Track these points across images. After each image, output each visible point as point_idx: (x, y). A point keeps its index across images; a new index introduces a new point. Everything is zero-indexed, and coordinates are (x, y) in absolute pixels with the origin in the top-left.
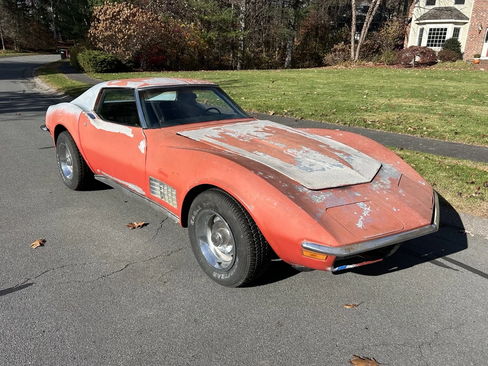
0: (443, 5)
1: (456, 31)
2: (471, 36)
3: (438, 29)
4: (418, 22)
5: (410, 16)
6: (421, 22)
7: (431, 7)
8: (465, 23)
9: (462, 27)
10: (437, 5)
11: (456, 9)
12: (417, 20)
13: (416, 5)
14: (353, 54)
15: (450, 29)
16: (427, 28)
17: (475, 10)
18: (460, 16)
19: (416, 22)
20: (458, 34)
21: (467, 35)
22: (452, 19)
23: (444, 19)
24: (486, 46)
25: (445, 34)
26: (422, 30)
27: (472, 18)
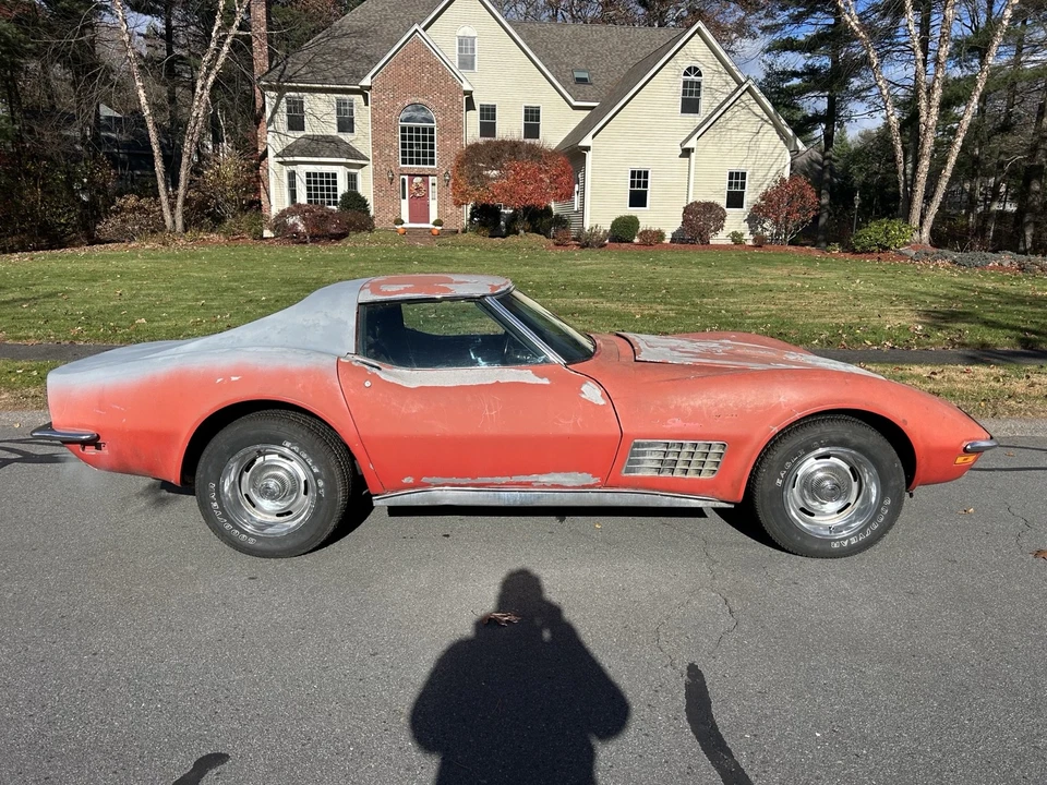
0: (318, 132)
1: (352, 179)
2: (378, 188)
3: (321, 175)
4: (280, 159)
5: (261, 149)
6: (287, 159)
7: (300, 134)
8: (363, 166)
9: (359, 172)
10: (308, 131)
11: (341, 141)
12: (278, 155)
13: (271, 128)
14: (168, 217)
15: (342, 174)
16: (301, 171)
17: (376, 145)
18: (352, 153)
19: (276, 159)
20: (355, 184)
21: (372, 187)
22: (341, 157)
23: (328, 157)
24: (405, 204)
25: (335, 183)
26: (292, 175)
27: (375, 157)
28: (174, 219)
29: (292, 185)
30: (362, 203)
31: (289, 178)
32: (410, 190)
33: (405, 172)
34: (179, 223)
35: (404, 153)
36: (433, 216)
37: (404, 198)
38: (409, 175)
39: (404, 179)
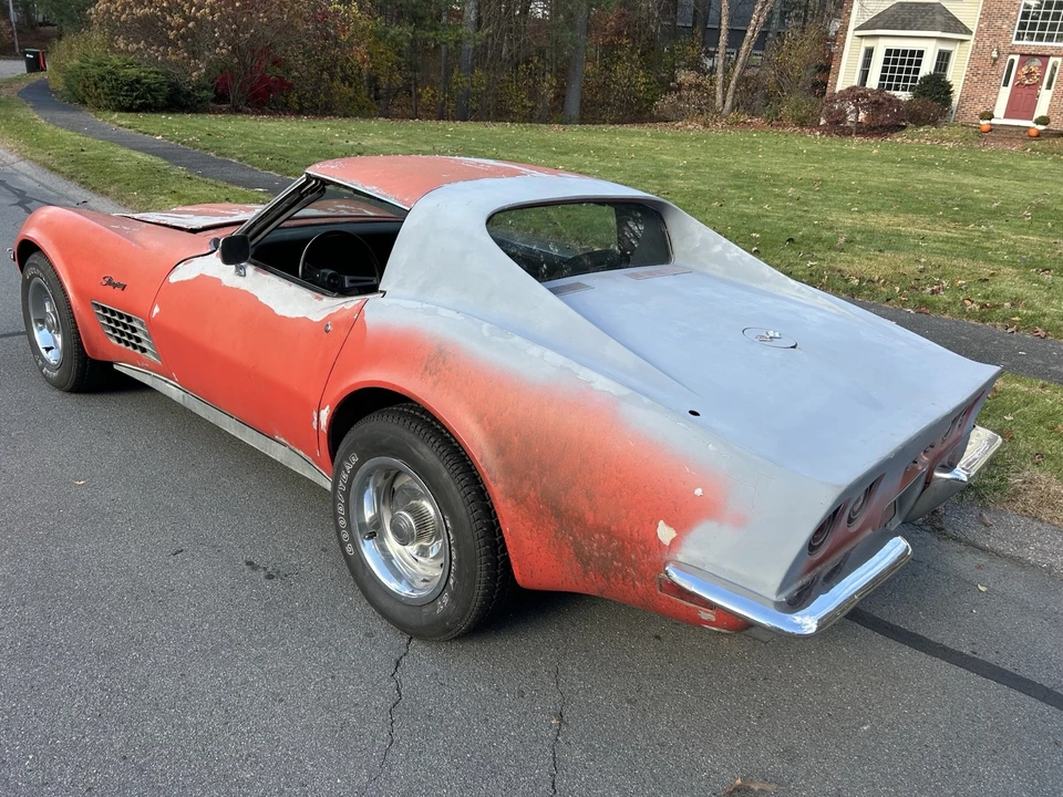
1: (943, 58)
2: (974, 71)
3: (905, 52)
4: (861, 33)
6: (869, 32)
8: (962, 41)
9: (955, 49)
11: (943, 9)
12: (860, 28)
14: (719, 97)
15: (930, 52)
16: (881, 47)
17: (986, 14)
18: (954, 25)
19: (857, 33)
20: (945, 66)
21: (966, 68)
22: (936, 30)
23: (918, 29)
24: (1004, 94)
25: (919, 63)
26: (869, 53)
27: (980, 30)
28: (723, 99)
29: (867, 63)
30: (946, 89)
31: (865, 56)
32: (1017, 75)
33: (1017, 50)
34: (728, 104)
35: (1022, 26)
36: (1042, 109)
37: (1006, 84)
38: (1022, 55)
39: (1013, 61)
